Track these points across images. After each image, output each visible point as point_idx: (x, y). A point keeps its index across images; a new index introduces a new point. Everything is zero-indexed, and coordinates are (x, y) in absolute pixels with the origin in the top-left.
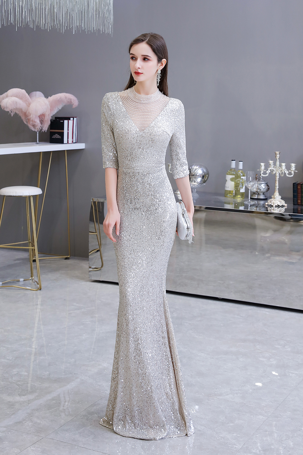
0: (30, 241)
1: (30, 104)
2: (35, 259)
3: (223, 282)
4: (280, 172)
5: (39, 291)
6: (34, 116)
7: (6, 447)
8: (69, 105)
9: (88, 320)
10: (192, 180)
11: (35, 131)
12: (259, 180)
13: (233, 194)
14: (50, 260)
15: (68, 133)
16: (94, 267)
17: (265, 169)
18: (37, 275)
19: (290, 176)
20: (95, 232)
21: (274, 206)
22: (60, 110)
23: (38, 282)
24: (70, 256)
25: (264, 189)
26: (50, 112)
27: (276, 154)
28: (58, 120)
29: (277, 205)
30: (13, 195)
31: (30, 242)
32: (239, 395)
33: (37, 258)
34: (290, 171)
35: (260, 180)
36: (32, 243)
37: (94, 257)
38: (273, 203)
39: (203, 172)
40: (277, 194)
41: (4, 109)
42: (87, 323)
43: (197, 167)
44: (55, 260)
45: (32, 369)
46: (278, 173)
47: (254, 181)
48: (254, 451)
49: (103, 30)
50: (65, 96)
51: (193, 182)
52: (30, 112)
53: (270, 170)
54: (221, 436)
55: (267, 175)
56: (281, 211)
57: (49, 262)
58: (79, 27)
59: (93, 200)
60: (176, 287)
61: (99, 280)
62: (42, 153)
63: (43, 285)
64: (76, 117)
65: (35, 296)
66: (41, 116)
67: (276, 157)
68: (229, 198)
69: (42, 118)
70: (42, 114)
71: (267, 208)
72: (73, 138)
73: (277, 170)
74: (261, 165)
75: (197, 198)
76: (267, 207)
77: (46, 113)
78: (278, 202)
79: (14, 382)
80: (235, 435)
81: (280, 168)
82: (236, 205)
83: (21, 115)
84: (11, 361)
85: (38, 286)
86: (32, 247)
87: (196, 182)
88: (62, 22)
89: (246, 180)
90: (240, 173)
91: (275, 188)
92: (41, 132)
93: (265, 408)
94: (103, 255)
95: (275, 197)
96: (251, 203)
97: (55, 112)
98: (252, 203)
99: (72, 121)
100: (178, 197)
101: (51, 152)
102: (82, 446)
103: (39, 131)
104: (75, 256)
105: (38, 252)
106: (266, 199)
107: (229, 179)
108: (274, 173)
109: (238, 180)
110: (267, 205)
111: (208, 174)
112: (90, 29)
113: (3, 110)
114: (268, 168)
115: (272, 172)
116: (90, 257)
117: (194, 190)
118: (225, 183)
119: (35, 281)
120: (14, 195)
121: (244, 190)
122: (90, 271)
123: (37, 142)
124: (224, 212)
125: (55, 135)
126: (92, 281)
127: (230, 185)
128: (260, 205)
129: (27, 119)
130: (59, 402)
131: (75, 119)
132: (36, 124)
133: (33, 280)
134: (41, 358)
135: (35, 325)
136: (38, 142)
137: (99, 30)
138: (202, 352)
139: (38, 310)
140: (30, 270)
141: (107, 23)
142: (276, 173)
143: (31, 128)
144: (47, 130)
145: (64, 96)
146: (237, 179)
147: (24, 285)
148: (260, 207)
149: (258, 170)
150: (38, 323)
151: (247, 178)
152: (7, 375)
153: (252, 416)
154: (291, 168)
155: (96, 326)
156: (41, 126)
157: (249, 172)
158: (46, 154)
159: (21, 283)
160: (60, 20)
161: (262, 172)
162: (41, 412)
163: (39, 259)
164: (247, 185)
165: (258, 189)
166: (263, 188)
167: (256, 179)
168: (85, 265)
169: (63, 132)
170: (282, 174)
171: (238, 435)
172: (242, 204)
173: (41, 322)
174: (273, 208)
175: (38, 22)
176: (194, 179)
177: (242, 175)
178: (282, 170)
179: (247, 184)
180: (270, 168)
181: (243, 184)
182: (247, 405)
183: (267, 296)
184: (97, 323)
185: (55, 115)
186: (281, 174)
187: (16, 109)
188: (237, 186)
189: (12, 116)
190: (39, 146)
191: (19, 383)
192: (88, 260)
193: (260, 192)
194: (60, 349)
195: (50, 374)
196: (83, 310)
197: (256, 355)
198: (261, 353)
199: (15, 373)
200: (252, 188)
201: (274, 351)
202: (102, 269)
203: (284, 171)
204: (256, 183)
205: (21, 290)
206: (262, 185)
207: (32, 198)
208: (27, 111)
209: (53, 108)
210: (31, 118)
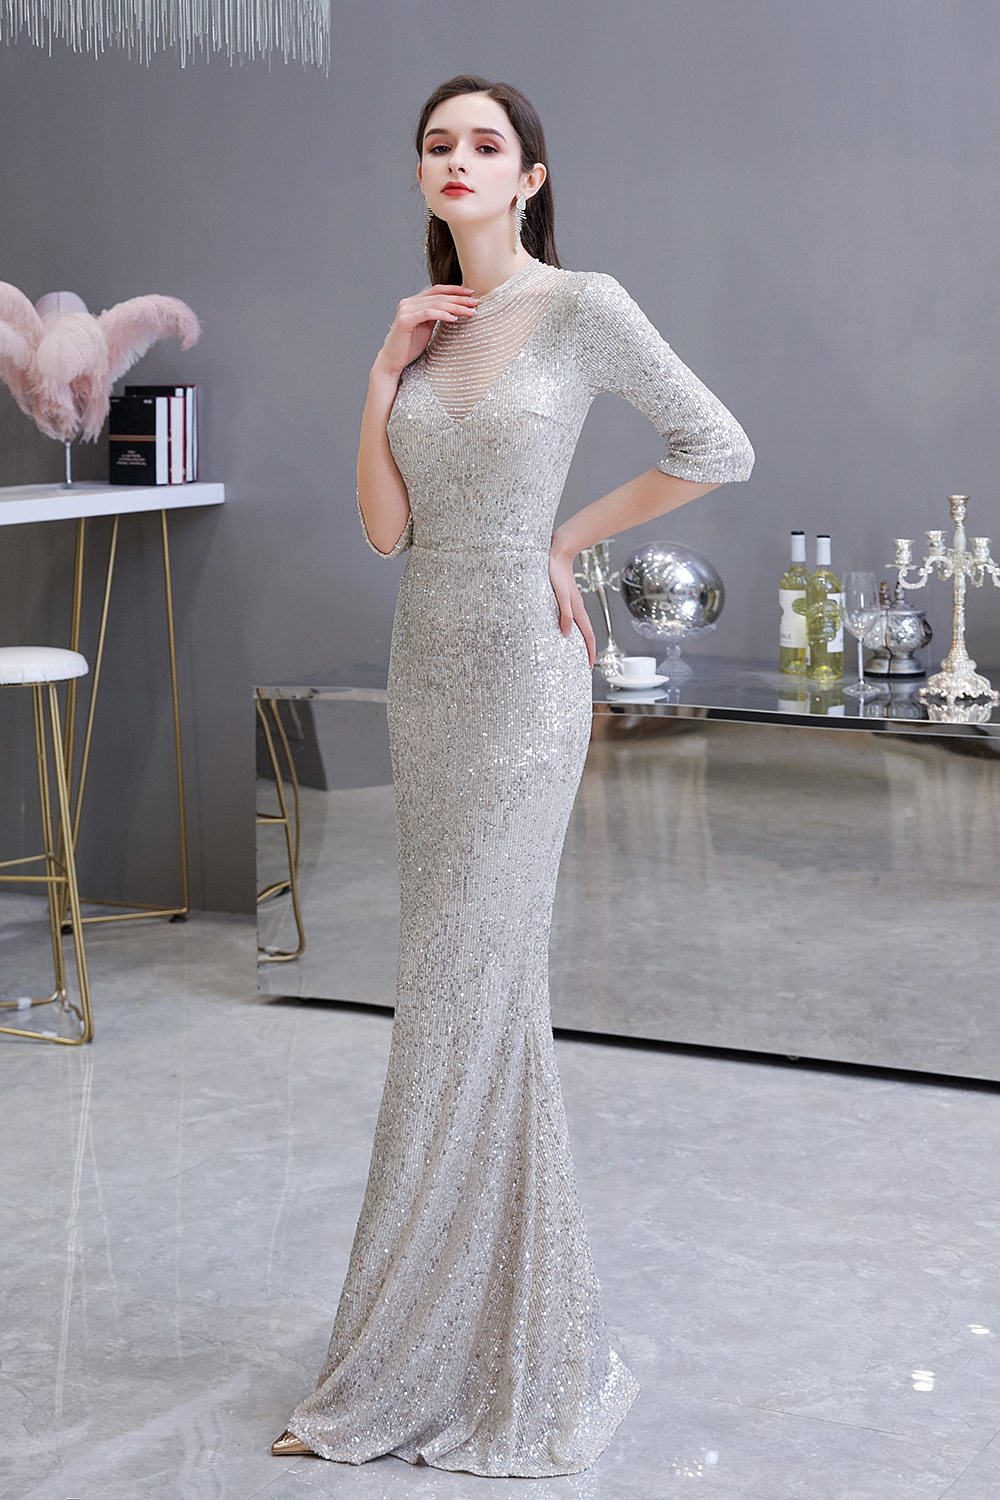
0: (51, 854)
1: (37, 339)
2: (69, 922)
3: (793, 995)
4: (969, 572)
5: (85, 1047)
6: (54, 385)
8: (166, 346)
9: (252, 1149)
10: (658, 611)
11: (58, 441)
12: (893, 605)
13: (807, 660)
14: (121, 927)
15: (169, 444)
16: (276, 949)
17: (912, 563)
18: (77, 983)
20: (281, 815)
21: (952, 698)
22: (141, 360)
23: (81, 1011)
24: (189, 910)
25: (912, 636)
26: (107, 368)
27: (952, 503)
28: (135, 396)
29: (962, 697)
31: (50, 859)
32: (857, 1400)
33: (77, 920)
35: (895, 603)
36: (57, 859)
37: (273, 909)
38: (947, 688)
39: (699, 577)
40: (961, 653)
42: (251, 1158)
43: (669, 558)
45: (67, 1328)
46: (961, 573)
47: (875, 609)
49: (291, 51)
51: (665, 618)
52: (40, 369)
53: (933, 564)
55: (922, 584)
56: (978, 717)
57: (116, 931)
58: (201, 42)
59: (259, 695)
60: (627, 1021)
61: (296, 995)
62: (83, 521)
63: (101, 1020)
64: (192, 387)
65: (70, 1066)
66: (78, 382)
67: (953, 514)
68: (793, 676)
69: (80, 386)
70: (80, 374)
71: (925, 709)
72: (185, 466)
73: (958, 566)
74: (896, 547)
75: (686, 679)
76: (923, 705)
77: (95, 373)
78: (963, 684)
79: (7, 1377)
81: (970, 557)
82: (818, 699)
83: (8, 379)
85: (79, 1027)
86: (57, 876)
87: (677, 617)
88: (143, 23)
89: (847, 604)
90: (822, 579)
91: (953, 633)
92: (81, 443)
93: (947, 1446)
94: (305, 906)
95: (955, 664)
96: (867, 692)
97: (125, 364)
98: (873, 690)
99: (181, 400)
100: (608, 677)
101: (115, 515)
103: (72, 440)
104: (204, 909)
105: (79, 895)
106: (920, 677)
107: (790, 606)
108: (948, 575)
109: (817, 608)
110: (925, 697)
111: (721, 587)
112: (243, 50)
114: (925, 559)
115: (939, 573)
116: (260, 910)
117: (673, 648)
118: (779, 622)
119: (70, 1005)
121: (842, 644)
122: (261, 964)
123: (66, 481)
124: (777, 728)
125: (126, 453)
126: (271, 999)
127: (794, 630)
128: (898, 699)
129: (31, 395)
130: (181, 1448)
131: (190, 391)
132: (62, 413)
133: (63, 1003)
134: (99, 1289)
135: (75, 1171)
136: (69, 481)
137: (277, 53)
138: (740, 1253)
139: (84, 1117)
140: (52, 965)
141: (306, 25)
142: (953, 576)
143: (46, 429)
144: (101, 435)
145: (155, 308)
146: (814, 603)
147: (34, 1024)
148: (900, 704)
149: (888, 566)
150: (83, 1163)
151: (847, 598)
153: (900, 1476)
155: (288, 1171)
156: (80, 421)
157: (856, 577)
158: (99, 525)
159: (23, 1017)
160: (134, 16)
161: (903, 573)
162: (106, 1488)
163: (83, 924)
164: (850, 624)
165: (892, 638)
166: (908, 636)
167: (882, 601)
168: (241, 940)
169: (154, 443)
170: (977, 576)
172: (837, 697)
173: (95, 1159)
174: (945, 708)
175: (60, 23)
176: (665, 606)
177: (829, 586)
178: (975, 565)
179: (852, 621)
180: (932, 559)
181: (835, 623)
182: (884, 1434)
183: (940, 1044)
184: (291, 1158)
186: (972, 579)
188: (815, 631)
190: (72, 495)
191: (25, 1382)
192: (254, 923)
193: (899, 650)
194: (161, 1254)
195: (130, 1346)
196: (234, 1112)
197: (914, 1258)
198: (928, 1248)
199: (12, 1347)
200: (869, 635)
201: (973, 1242)
202: (302, 956)
203: (985, 568)
204: (881, 616)
205: (22, 1046)
206: (906, 623)
207: (55, 690)
208: (28, 366)
209: (118, 352)
210: (43, 391)
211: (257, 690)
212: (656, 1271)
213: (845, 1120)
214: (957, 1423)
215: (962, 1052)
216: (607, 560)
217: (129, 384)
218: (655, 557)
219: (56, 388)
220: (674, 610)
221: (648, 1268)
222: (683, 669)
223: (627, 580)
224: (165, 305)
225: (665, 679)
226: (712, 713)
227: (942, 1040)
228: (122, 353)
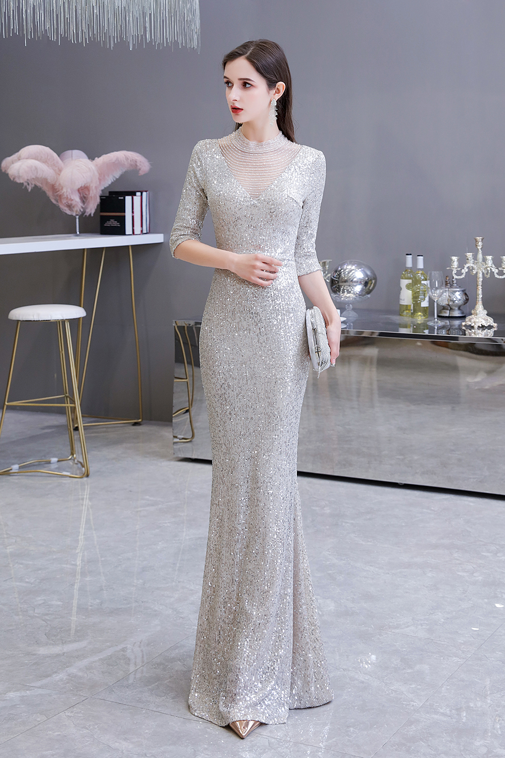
0: (67, 395)
1: (60, 171)
2: (77, 425)
3: (403, 457)
4: (484, 271)
5: (85, 479)
6: (69, 190)
7: (21, 713)
8: (133, 170)
9: (167, 521)
10: (344, 290)
12: (451, 286)
13: (411, 310)
15: (133, 217)
16: (182, 437)
17: (459, 267)
18: (81, 452)
19: (501, 277)
20: (185, 378)
21: (476, 327)
22: (117, 179)
23: (83, 464)
24: (142, 420)
25: (460, 300)
26: (98, 183)
27: (476, 241)
28: (114, 196)
29: (481, 326)
30: (33, 320)
31: (67, 397)
32: (424, 627)
33: (81, 424)
34: (500, 269)
35: (452, 285)
36: (71, 397)
37: (180, 419)
38: (474, 322)
39: (367, 275)
40: (480, 307)
41: (14, 179)
42: (166, 525)
43: (353, 267)
44: (115, 427)
46: (480, 272)
47: (443, 288)
48: (441, 710)
49: (182, 42)
50: (125, 155)
51: (346, 293)
52: (62, 184)
53: (468, 268)
54: (392, 688)
55: (463, 276)
56: (488, 335)
57: (104, 429)
60: (333, 468)
61: (191, 457)
62: (86, 250)
63: (92, 468)
64: (146, 191)
65: (78, 487)
66: (82, 190)
67: (477, 246)
68: (406, 317)
69: (84, 192)
70: (83, 185)
71: (464, 331)
72: (142, 226)
73: (479, 268)
74: (451, 260)
75: (355, 319)
76: (464, 329)
77: (91, 185)
78: (481, 320)
80: (413, 686)
81: (484, 264)
82: (416, 327)
83: (45, 188)
84: (32, 586)
85: (82, 471)
86: (70, 404)
87: (352, 292)
89: (430, 285)
90: (419, 275)
91: (477, 298)
92: (84, 216)
93: (463, 646)
95: (478, 312)
96: (438, 324)
97: (108, 182)
98: (441, 323)
99: (140, 198)
101: (103, 248)
102: (155, 709)
103: (79, 215)
104: (150, 419)
105: (82, 413)
106: (463, 318)
107: (405, 286)
108: (475, 273)
109: (417, 287)
110: (464, 326)
111: (375, 279)
113: (13, 181)
114: (464, 265)
115: (471, 271)
116: (174, 421)
117: (349, 305)
118: (400, 293)
119: (78, 461)
120: (35, 320)
121: (428, 303)
122: (175, 443)
123: (76, 233)
125: (109, 221)
126: (179, 459)
127: (406, 297)
128: (453, 327)
129: (57, 195)
131: (144, 194)
132: (74, 203)
133: (74, 460)
135: (81, 530)
136: (78, 233)
137: (176, 43)
138: (371, 566)
140: (69, 443)
141: (189, 31)
142: (477, 273)
143: (65, 210)
145: (124, 157)
146: (415, 285)
147: (59, 469)
148: (454, 329)
149: (448, 268)
151: (430, 282)
152: (26, 606)
153: (442, 658)
154: (502, 264)
156: (84, 206)
157: (434, 273)
158: (95, 253)
159: (53, 466)
161: (455, 271)
162: (85, 661)
163: (84, 426)
165: (451, 301)
166: (458, 299)
167: (446, 284)
168: (166, 433)
169: (125, 216)
170: (487, 274)
171: (418, 687)
172: (425, 326)
174: (473, 331)
176: (347, 288)
177: (423, 278)
178: (486, 268)
179: (432, 293)
180: (467, 265)
181: (425, 294)
182: (435, 641)
183: (470, 478)
185: (108, 187)
186: (485, 274)
187: (37, 179)
188: (415, 297)
189: (30, 190)
190: (80, 239)
191: (47, 617)
192: (171, 426)
193: (454, 306)
194: (120, 565)
195: (101, 603)
196: (160, 506)
197: (453, 568)
198: (460, 564)
199: (40, 603)
200: (440, 299)
201: (480, 561)
202: (194, 440)
203: (491, 269)
204: (446, 291)
205: (52, 478)
206: (457, 294)
207: (68, 323)
208: (56, 182)
209: (104, 176)
210: (63, 193)
211: (176, 322)
212: (334, 573)
213: (425, 510)
214: (468, 637)
215: (480, 482)
216: (327, 269)
217: (111, 191)
218: (347, 267)
219: (70, 192)
220: (351, 289)
221: (330, 572)
222: (353, 315)
223: (334, 277)
224: (130, 156)
225: (345, 319)
226: (381, 334)
227: (471, 477)
228: (106, 177)
